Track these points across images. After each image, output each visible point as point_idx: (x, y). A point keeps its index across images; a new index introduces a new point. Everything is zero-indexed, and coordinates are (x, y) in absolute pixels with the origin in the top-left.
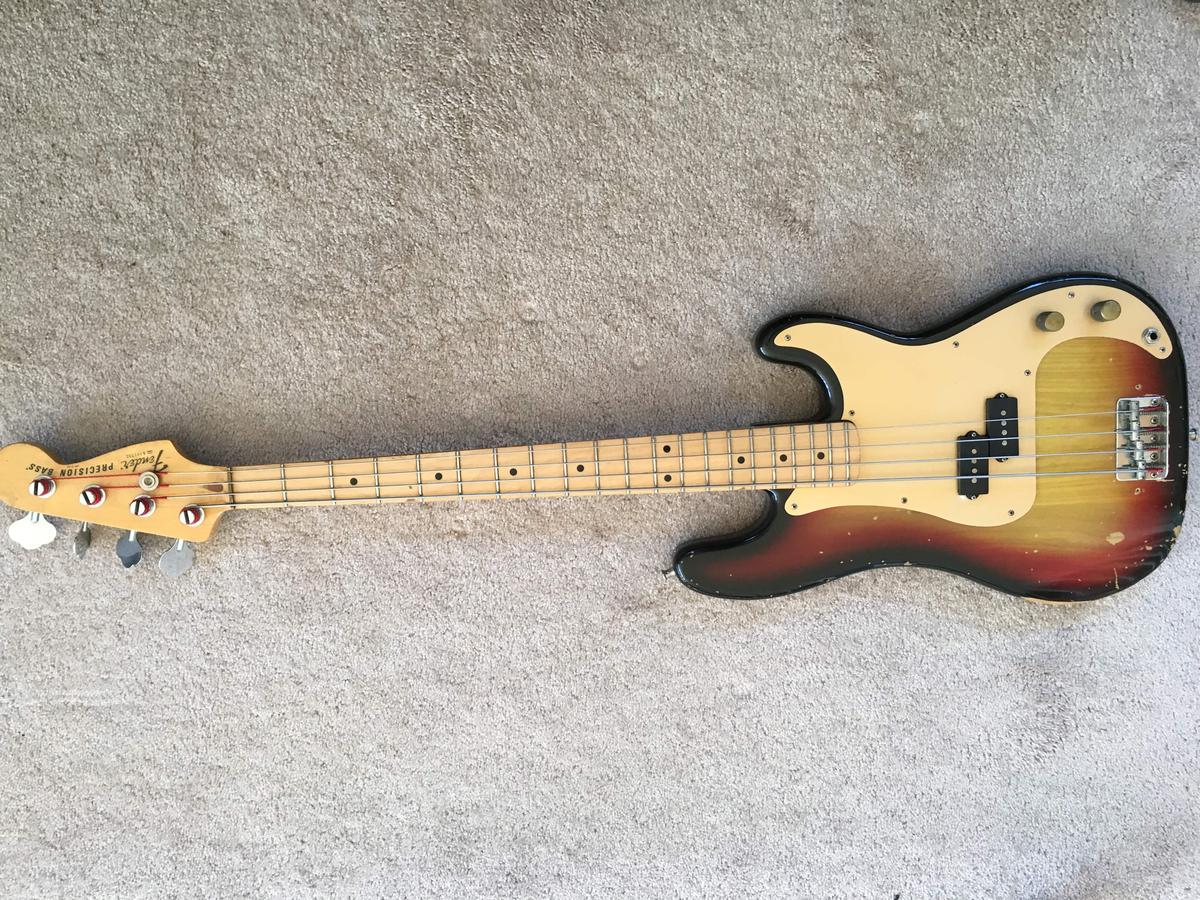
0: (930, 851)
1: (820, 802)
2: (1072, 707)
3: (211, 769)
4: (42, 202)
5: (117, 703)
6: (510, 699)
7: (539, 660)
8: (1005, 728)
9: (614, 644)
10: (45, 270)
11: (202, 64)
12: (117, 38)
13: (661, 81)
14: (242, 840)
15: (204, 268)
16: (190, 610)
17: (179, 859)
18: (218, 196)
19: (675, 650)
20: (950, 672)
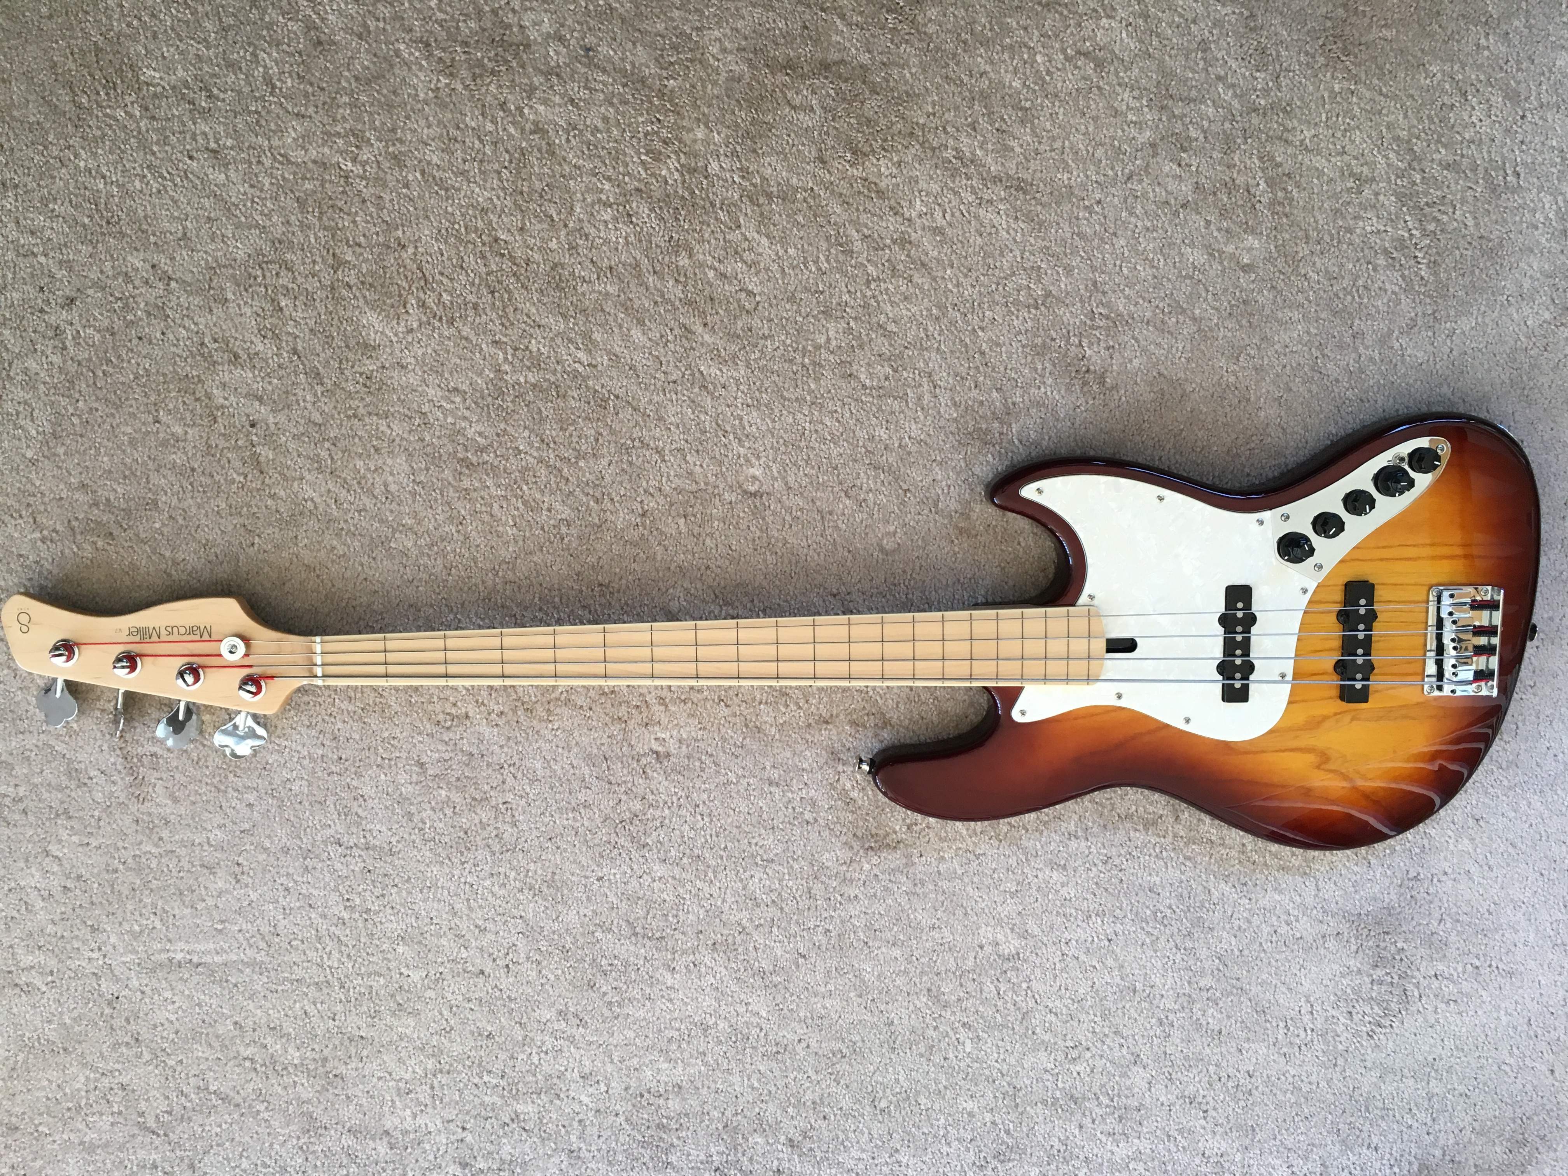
0: (1236, 1145)
1: (1103, 1086)
2: (1416, 973)
3: (351, 1040)
4: (140, 338)
5: (235, 958)
6: (721, 958)
7: (758, 911)
8: (1332, 998)
9: (852, 892)
10: (144, 424)
11: (343, 167)
12: (235, 131)
13: (923, 193)
14: (388, 1125)
15: (344, 423)
16: (326, 846)
17: (312, 1149)
18: (364, 334)
19: (927, 900)
20: (1266, 929)
